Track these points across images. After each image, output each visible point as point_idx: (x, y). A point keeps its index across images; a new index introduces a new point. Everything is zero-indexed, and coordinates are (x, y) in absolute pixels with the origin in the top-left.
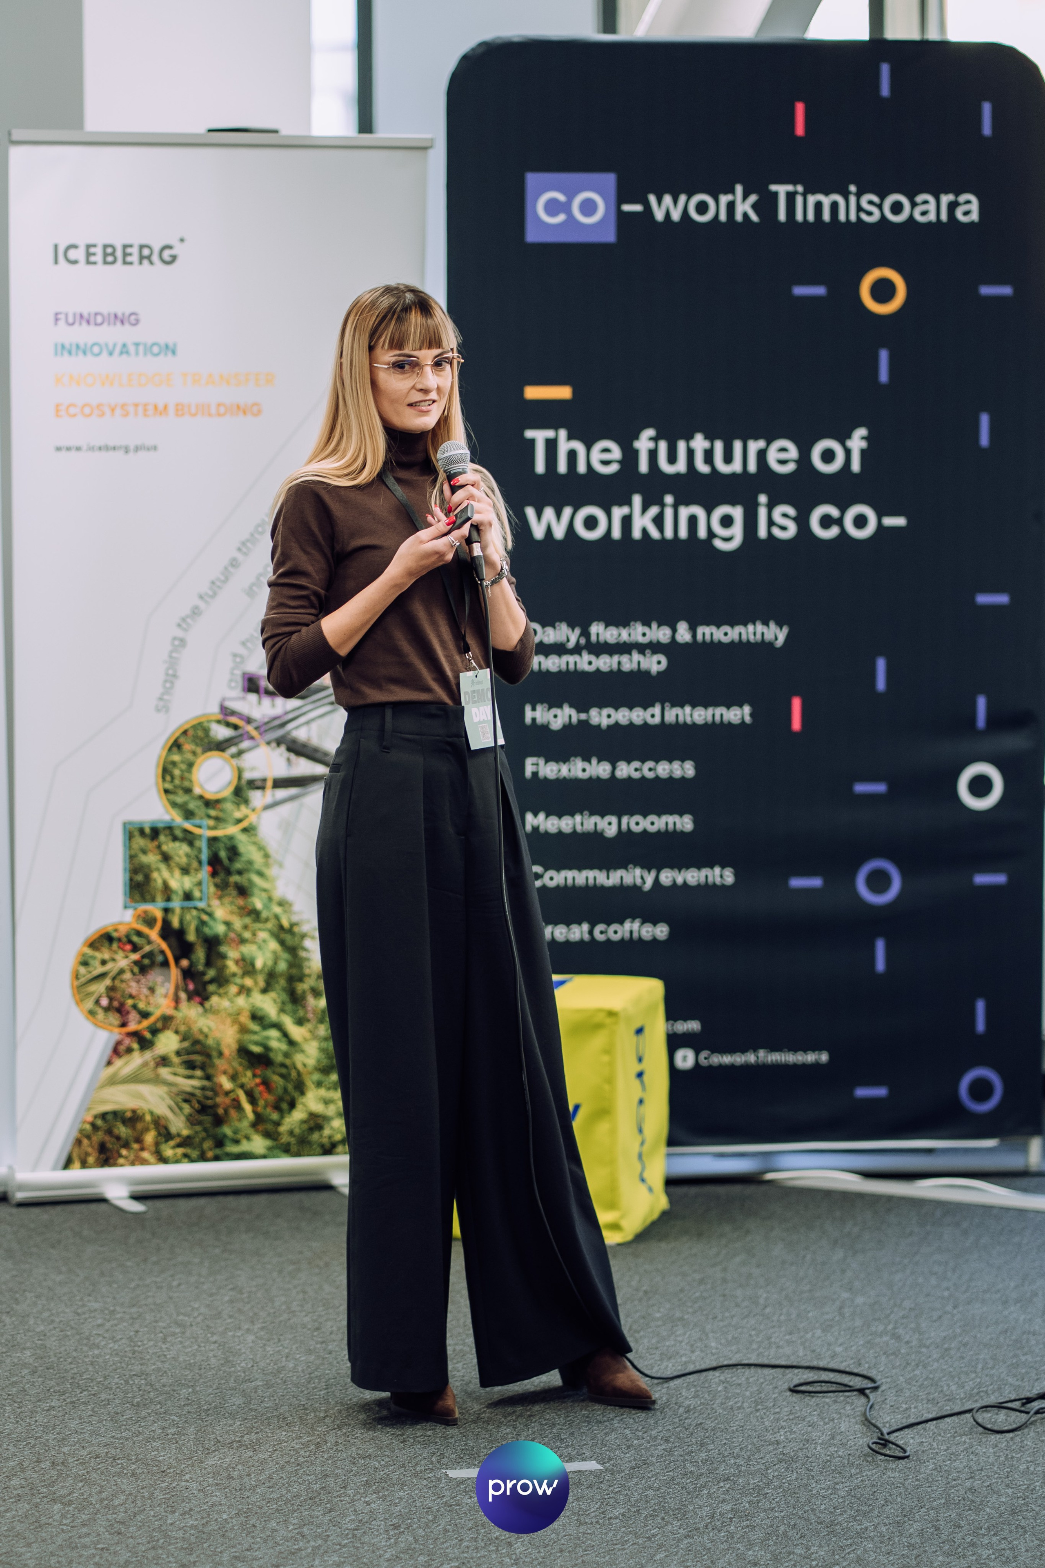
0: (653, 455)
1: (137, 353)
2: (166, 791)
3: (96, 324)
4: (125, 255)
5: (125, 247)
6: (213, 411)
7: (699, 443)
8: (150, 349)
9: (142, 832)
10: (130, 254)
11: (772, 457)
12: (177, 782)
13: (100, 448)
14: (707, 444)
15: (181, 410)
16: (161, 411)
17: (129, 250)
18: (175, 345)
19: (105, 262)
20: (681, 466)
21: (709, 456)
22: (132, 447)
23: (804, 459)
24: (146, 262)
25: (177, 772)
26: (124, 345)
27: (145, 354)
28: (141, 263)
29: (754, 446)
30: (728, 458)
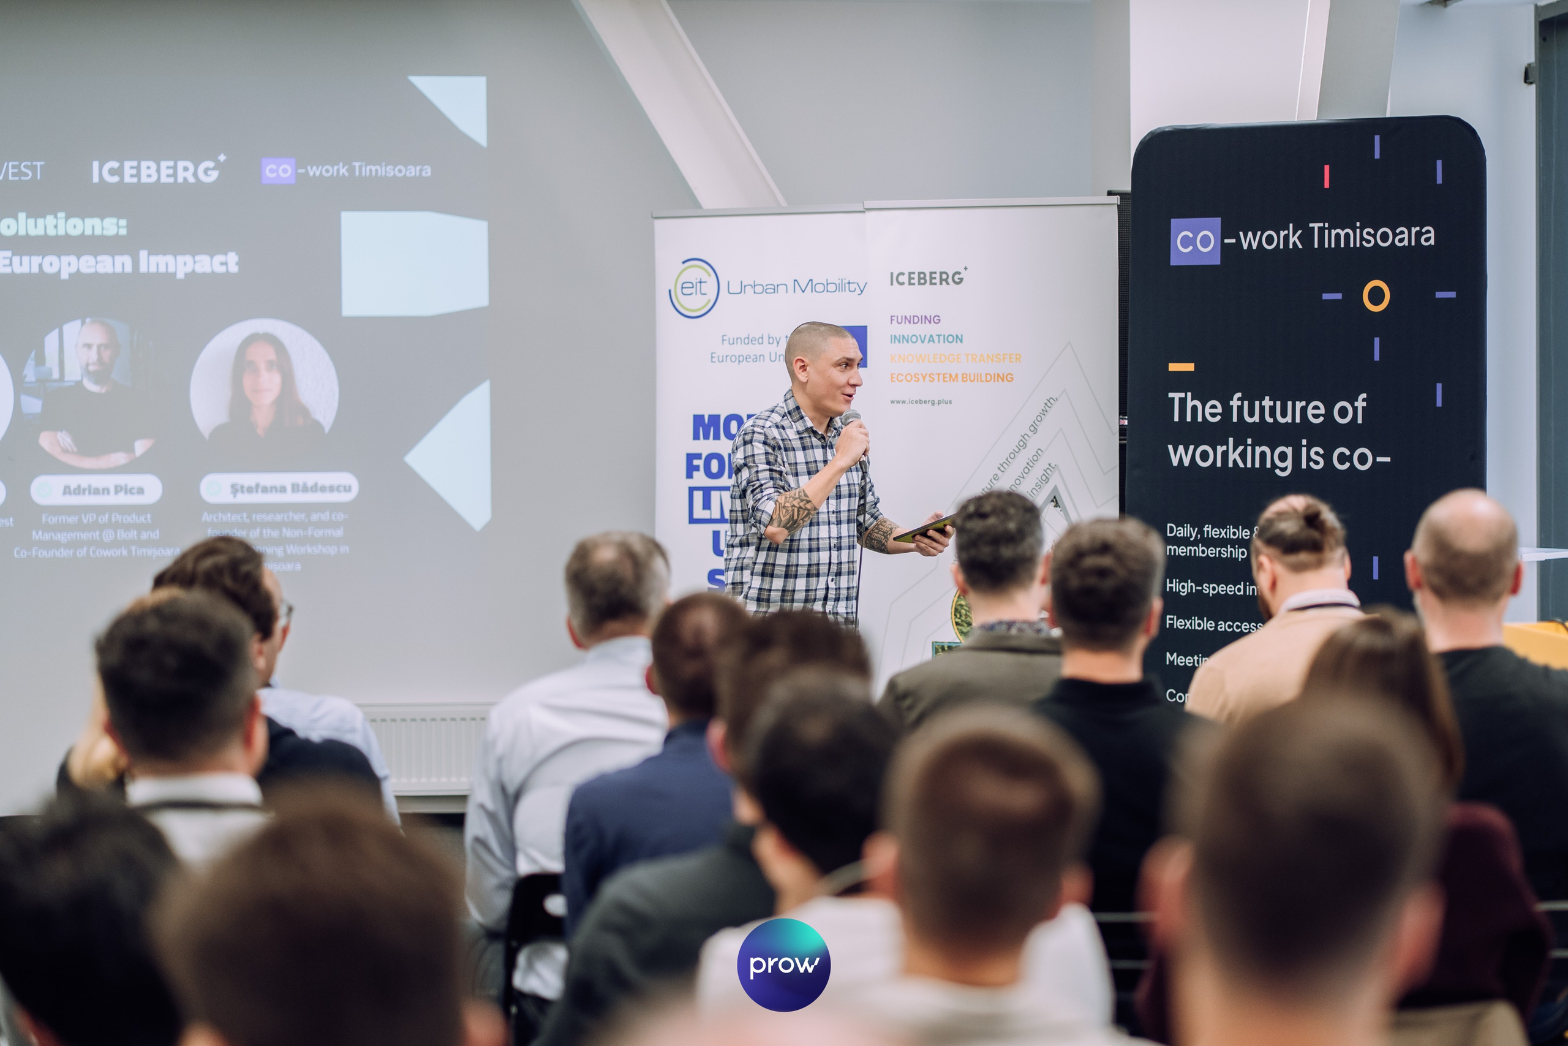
0: (1240, 409)
1: (939, 342)
2: (957, 624)
3: (914, 323)
4: (931, 278)
5: (931, 273)
6: (983, 379)
7: (1267, 402)
8: (946, 339)
9: (943, 648)
10: (935, 278)
11: (1310, 412)
12: (963, 618)
13: (916, 402)
14: (1271, 403)
15: (965, 378)
16: (953, 378)
17: (933, 276)
18: (962, 335)
19: (920, 284)
20: (1256, 419)
21: (1273, 410)
22: (936, 402)
23: (1329, 414)
24: (944, 283)
25: (963, 612)
26: (931, 336)
27: (944, 342)
28: (941, 284)
29: (1299, 405)
30: (1284, 414)
